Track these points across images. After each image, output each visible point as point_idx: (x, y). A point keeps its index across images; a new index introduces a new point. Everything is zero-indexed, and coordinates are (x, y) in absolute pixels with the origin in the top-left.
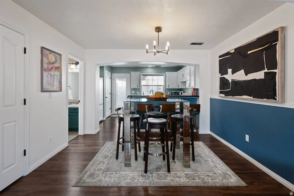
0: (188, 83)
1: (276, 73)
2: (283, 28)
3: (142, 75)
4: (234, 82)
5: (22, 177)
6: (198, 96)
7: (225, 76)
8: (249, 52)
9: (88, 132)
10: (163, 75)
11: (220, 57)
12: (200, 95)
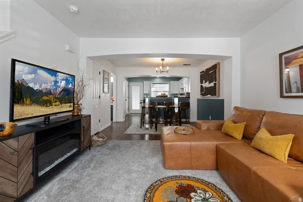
0: (185, 89)
1: (216, 83)
2: (219, 63)
3: (152, 83)
4: (206, 88)
5: (98, 132)
6: (190, 98)
7: (202, 85)
8: (210, 72)
9: (118, 121)
10: (168, 84)
11: (201, 73)
12: (190, 97)
